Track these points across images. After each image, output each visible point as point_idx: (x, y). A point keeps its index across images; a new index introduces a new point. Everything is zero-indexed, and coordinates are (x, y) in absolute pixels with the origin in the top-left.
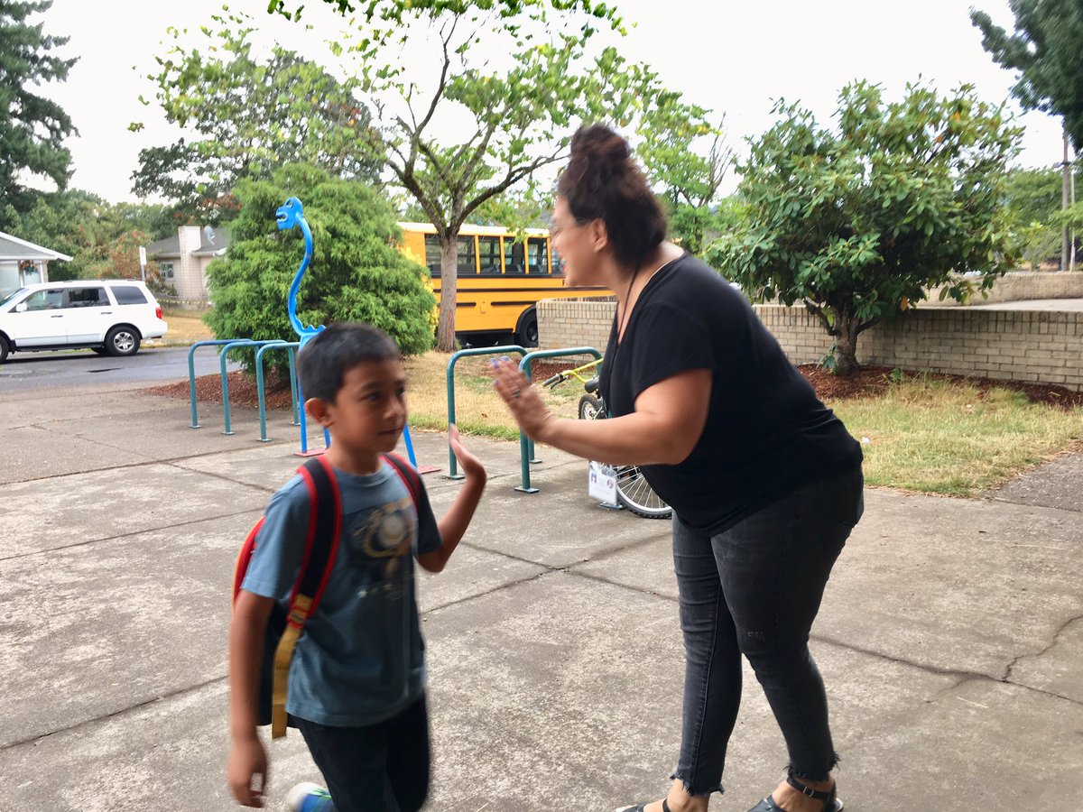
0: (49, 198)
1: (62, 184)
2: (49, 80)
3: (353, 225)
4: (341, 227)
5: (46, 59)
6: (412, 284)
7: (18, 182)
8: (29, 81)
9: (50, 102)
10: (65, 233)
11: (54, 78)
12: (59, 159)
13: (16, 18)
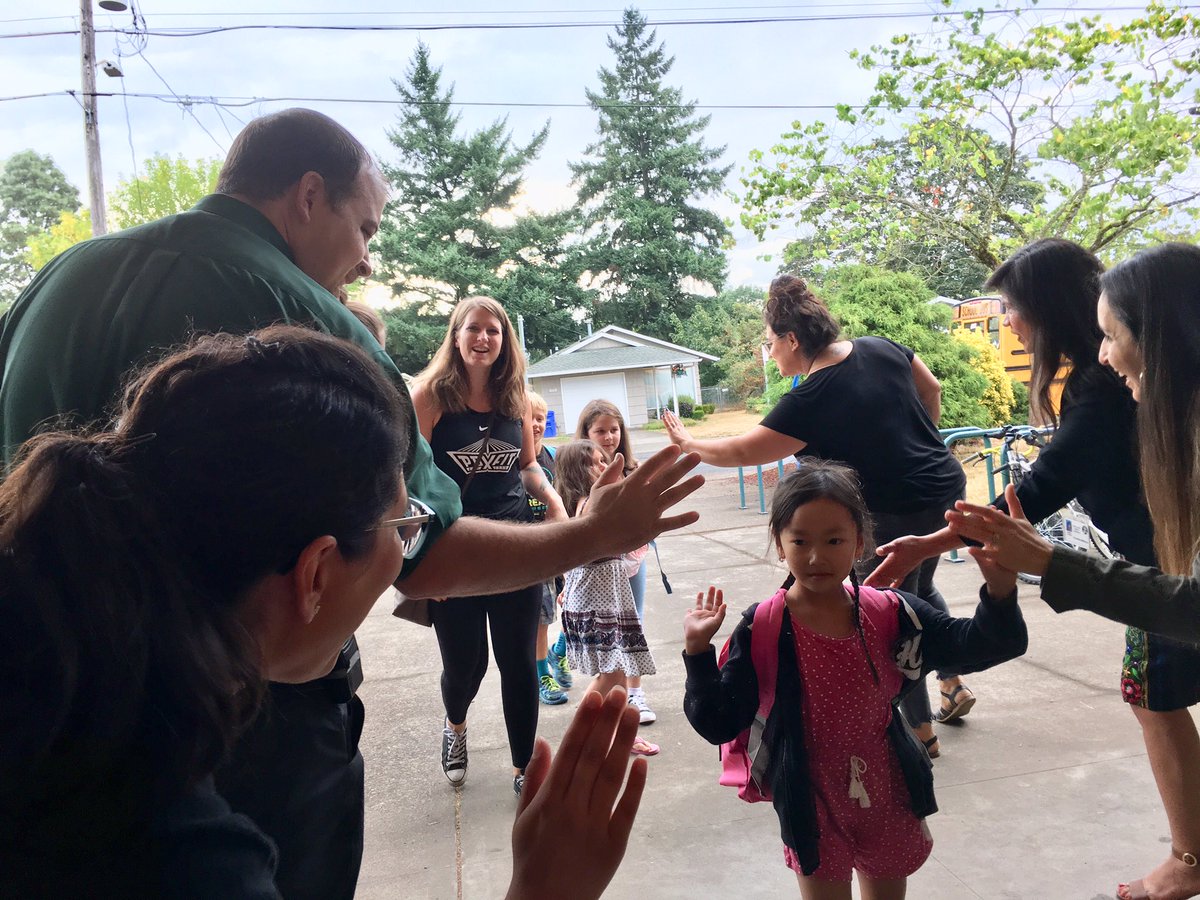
0: (707, 303)
1: (717, 288)
2: (706, 193)
3: (891, 316)
4: (878, 318)
5: (704, 173)
6: (955, 367)
7: (683, 290)
8: (690, 196)
9: (708, 213)
10: (717, 334)
11: (710, 190)
12: (715, 265)
13: (678, 141)
